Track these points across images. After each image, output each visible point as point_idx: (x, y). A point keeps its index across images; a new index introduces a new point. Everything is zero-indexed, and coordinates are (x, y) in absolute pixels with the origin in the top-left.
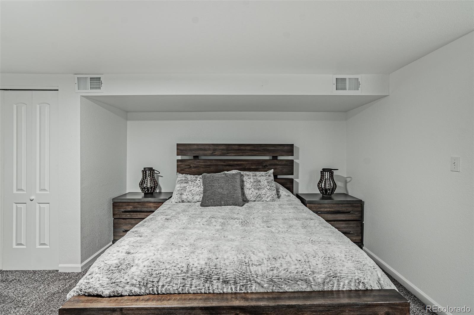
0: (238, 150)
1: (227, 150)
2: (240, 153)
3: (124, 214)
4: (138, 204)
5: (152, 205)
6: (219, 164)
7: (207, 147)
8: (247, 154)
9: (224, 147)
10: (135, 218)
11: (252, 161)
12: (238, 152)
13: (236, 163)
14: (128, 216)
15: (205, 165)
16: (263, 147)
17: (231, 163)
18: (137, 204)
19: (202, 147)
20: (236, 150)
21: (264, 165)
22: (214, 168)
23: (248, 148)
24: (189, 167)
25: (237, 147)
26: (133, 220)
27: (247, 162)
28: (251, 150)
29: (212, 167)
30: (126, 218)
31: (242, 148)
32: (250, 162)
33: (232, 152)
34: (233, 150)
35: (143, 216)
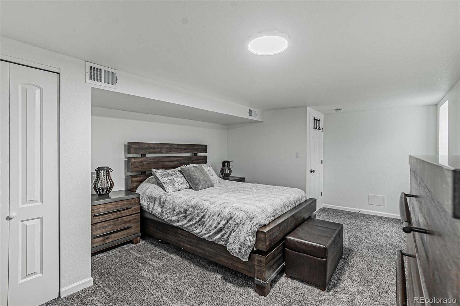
0: (178, 148)
1: (170, 148)
2: (178, 151)
3: (95, 218)
4: (112, 205)
5: (126, 202)
6: (165, 160)
7: (156, 146)
8: (183, 152)
9: (168, 146)
10: (109, 219)
11: (185, 157)
12: (177, 150)
13: (176, 159)
14: (100, 219)
15: (154, 162)
16: (192, 146)
17: (172, 159)
18: (110, 205)
19: (153, 146)
20: (176, 149)
21: (192, 160)
22: (161, 164)
23: (184, 147)
24: (141, 164)
25: (176, 146)
26: (105, 222)
27: (182, 158)
28: (185, 149)
29: (159, 163)
30: (98, 222)
31: (180, 147)
32: (184, 158)
33: (174, 150)
34: (174, 149)
35: (117, 215)
